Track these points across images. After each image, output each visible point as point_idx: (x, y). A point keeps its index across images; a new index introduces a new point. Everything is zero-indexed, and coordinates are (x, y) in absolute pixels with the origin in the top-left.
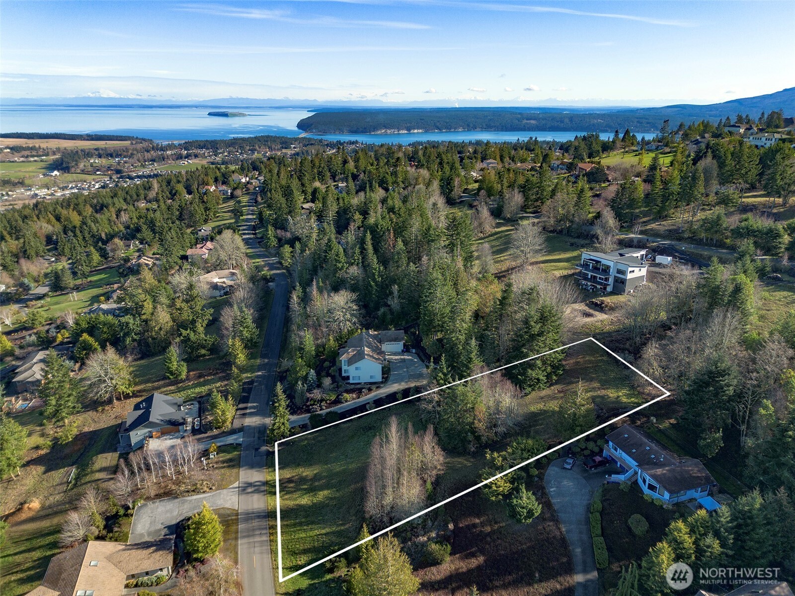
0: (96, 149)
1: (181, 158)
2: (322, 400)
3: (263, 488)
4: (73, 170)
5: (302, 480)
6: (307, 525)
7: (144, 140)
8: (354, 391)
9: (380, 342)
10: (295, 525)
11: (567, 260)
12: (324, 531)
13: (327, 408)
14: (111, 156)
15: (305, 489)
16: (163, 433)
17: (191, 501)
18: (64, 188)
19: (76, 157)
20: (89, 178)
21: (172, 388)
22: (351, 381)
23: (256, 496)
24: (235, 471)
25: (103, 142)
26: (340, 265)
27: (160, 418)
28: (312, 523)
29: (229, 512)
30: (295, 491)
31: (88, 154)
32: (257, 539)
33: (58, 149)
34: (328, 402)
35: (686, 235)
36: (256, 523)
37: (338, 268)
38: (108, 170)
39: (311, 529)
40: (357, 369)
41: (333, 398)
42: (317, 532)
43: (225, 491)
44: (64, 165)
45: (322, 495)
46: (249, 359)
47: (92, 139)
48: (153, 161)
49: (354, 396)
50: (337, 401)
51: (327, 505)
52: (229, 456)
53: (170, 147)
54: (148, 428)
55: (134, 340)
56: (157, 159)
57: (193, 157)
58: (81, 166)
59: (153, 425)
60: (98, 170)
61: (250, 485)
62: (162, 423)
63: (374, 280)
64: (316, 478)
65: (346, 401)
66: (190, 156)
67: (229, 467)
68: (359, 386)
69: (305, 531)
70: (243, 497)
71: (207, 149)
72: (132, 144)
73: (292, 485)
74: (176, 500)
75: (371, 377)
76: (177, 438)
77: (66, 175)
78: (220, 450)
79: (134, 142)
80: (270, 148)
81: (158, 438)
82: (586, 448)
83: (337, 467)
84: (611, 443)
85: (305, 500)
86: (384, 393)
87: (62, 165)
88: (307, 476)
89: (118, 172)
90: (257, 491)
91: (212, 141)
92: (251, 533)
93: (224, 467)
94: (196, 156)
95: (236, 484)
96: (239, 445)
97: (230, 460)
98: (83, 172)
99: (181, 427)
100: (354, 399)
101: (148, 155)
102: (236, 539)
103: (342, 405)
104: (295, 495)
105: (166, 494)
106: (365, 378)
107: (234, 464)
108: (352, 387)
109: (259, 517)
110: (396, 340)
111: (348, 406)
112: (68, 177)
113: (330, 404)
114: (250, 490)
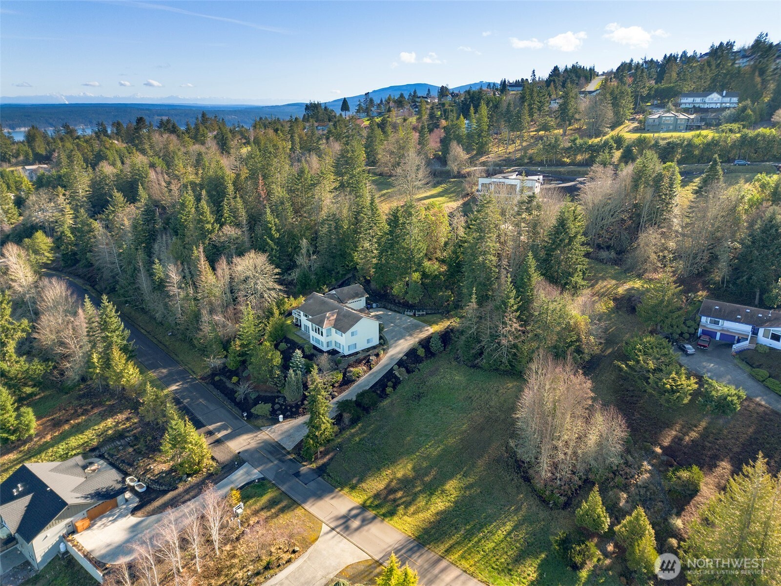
3: (370, 514)
5: (406, 483)
6: (480, 530)
8: (360, 362)
9: (341, 301)
10: (466, 538)
12: (508, 527)
13: (340, 393)
15: (423, 491)
16: (94, 517)
22: (345, 354)
23: (374, 529)
24: (298, 511)
26: (209, 226)
27: (79, 495)
28: (481, 527)
29: (360, 568)
30: (413, 500)
34: (336, 385)
36: (420, 560)
40: (353, 334)
41: (340, 377)
42: (501, 534)
45: (452, 487)
49: (364, 367)
50: (348, 381)
51: (472, 498)
52: (265, 499)
54: (67, 517)
59: (74, 510)
61: (346, 518)
62: (89, 501)
63: (271, 237)
64: (419, 473)
65: (360, 376)
68: (360, 356)
69: (487, 538)
70: (356, 538)
73: (399, 494)
75: (368, 341)
76: (122, 516)
81: (89, 528)
83: (433, 450)
84: (704, 319)
85: (439, 504)
86: (399, 353)
88: (404, 475)
90: (365, 522)
92: (431, 574)
93: (276, 515)
95: (325, 528)
96: (262, 479)
99: (120, 498)
100: (366, 371)
103: (356, 384)
104: (421, 502)
106: (362, 346)
108: (353, 358)
109: (413, 551)
110: (357, 295)
113: (340, 386)
114: (356, 523)
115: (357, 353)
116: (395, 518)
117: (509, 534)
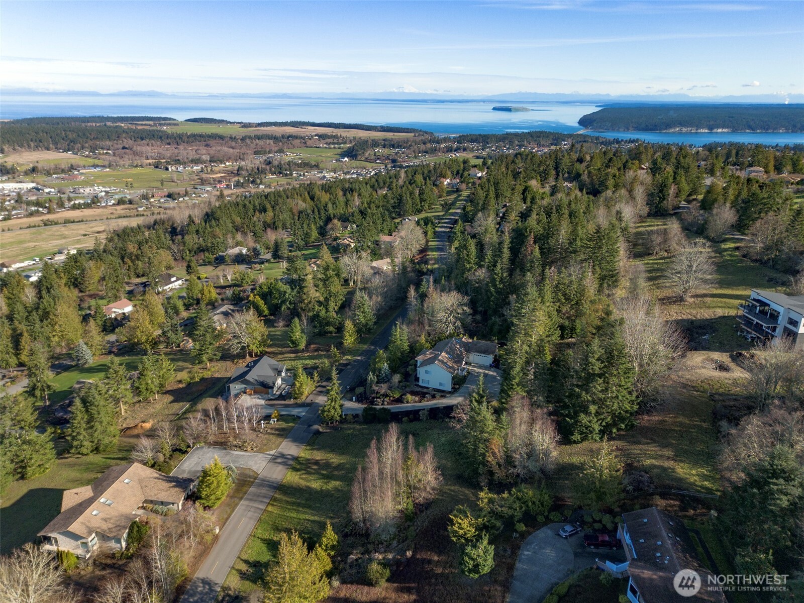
0: (384, 140)
1: (451, 151)
2: (386, 395)
3: (291, 462)
4: (359, 157)
5: (327, 465)
6: (304, 507)
7: (426, 133)
8: (418, 395)
9: (469, 351)
10: (293, 504)
12: (312, 518)
13: (388, 404)
14: (393, 146)
15: (323, 475)
16: (256, 392)
17: (233, 454)
18: (346, 173)
19: (365, 146)
20: (369, 165)
21: (293, 355)
22: (421, 383)
23: (280, 468)
24: (280, 440)
25: (392, 134)
26: (469, 266)
27: (256, 378)
28: (309, 507)
29: (251, 473)
30: (314, 474)
31: (375, 144)
32: (256, 505)
33: (355, 138)
34: (392, 398)
36: (264, 491)
37: (466, 268)
38: (386, 159)
39: (305, 513)
40: (428, 371)
41: (397, 396)
43: (261, 455)
44: (354, 153)
45: (333, 484)
46: (359, 343)
47: (384, 131)
48: (426, 152)
49: (417, 399)
50: (399, 400)
52: (284, 426)
53: (445, 140)
54: (245, 384)
55: (289, 309)
56: (429, 151)
57: (462, 150)
58: (367, 154)
59: (247, 382)
60: (378, 159)
61: (282, 456)
62: (256, 383)
64: (339, 467)
65: (408, 402)
66: (459, 149)
67: (278, 435)
68: (425, 390)
69: (298, 512)
70: (270, 465)
71: (479, 143)
72: (415, 136)
73: (315, 467)
74: (225, 451)
75: (441, 384)
76: (263, 399)
77: (353, 161)
78: (281, 418)
79: (417, 134)
80: (539, 145)
81: (250, 395)
85: (316, 485)
86: (444, 404)
87: (351, 154)
88: (333, 462)
89: (394, 161)
90: (284, 464)
91: (485, 136)
92: (255, 498)
93: (274, 434)
94: (465, 150)
95: (273, 452)
96: (299, 417)
97: (283, 430)
98: (367, 160)
99: (270, 391)
100: (415, 402)
101: (422, 147)
102: (241, 499)
103: (402, 405)
104: (312, 477)
105: (222, 444)
106: (434, 384)
107: (282, 433)
108: (419, 389)
109: (270, 486)
110: (485, 352)
111: (407, 407)
112: (355, 163)
113: (393, 401)
114: (280, 460)
115: (427, 388)
116: (294, 473)
117: (308, 520)
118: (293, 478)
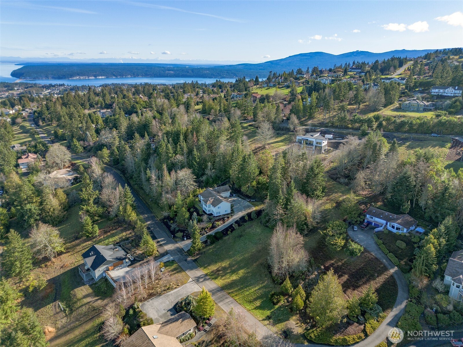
2: (205, 228)
3: (208, 277)
5: (224, 269)
6: (246, 288)
8: (220, 220)
9: (219, 192)
10: (239, 290)
11: (281, 141)
12: (256, 288)
13: (209, 231)
15: (230, 272)
16: (115, 266)
17: (171, 294)
21: (89, 243)
22: (216, 215)
23: (207, 282)
24: (183, 273)
26: (170, 155)
27: (111, 258)
28: (248, 286)
30: (225, 275)
32: (227, 300)
34: (209, 228)
35: (330, 125)
36: (220, 294)
40: (218, 208)
41: (211, 225)
42: (253, 290)
43: (187, 284)
45: (241, 272)
49: (221, 222)
50: (214, 227)
51: (247, 277)
52: (173, 267)
54: (106, 265)
59: (111, 262)
61: (199, 278)
62: (114, 260)
63: (196, 161)
64: (231, 266)
65: (218, 226)
67: (178, 272)
69: (247, 291)
70: (200, 284)
73: (221, 272)
74: (161, 297)
75: (226, 211)
76: (124, 267)
78: (165, 265)
81: (113, 269)
82: (357, 221)
83: (239, 258)
84: (368, 216)
85: (234, 277)
86: (237, 218)
88: (225, 266)
90: (205, 280)
92: (221, 299)
93: (175, 273)
95: (191, 280)
96: (173, 260)
97: (175, 269)
99: (124, 261)
100: (222, 224)
102: (216, 304)
103: (217, 228)
104: (228, 276)
106: (223, 213)
107: (179, 270)
108: (218, 218)
109: (218, 291)
110: (226, 190)
111: (221, 227)
113: (210, 229)
114: (201, 280)
115: (220, 216)
116: (217, 280)
117: (256, 290)
118: (220, 282)
